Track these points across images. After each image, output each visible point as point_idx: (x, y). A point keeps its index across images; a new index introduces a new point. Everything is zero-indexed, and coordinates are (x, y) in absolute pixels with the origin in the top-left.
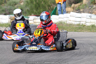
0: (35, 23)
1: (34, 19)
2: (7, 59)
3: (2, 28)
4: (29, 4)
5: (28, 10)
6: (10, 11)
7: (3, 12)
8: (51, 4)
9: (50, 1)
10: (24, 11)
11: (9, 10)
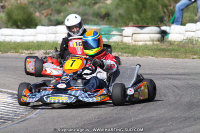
0: (135, 41)
1: (133, 34)
2: (79, 117)
5: (120, 14)
6: (86, 17)
8: (169, 1)
10: (114, 17)
11: (83, 15)
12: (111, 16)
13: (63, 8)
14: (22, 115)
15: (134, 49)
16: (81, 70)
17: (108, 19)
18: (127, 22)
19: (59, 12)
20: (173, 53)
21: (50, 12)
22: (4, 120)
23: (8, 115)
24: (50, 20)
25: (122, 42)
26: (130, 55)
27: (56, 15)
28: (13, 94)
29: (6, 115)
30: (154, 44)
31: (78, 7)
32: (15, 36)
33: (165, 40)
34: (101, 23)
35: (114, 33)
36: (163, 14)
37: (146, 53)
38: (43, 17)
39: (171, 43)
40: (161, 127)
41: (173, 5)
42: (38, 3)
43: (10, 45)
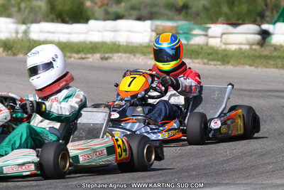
12: (191, 8)
15: (226, 56)
16: (143, 93)
17: (187, 13)
19: (118, 2)
20: (279, 61)
21: (106, 2)
24: (107, 13)
25: (207, 45)
26: (219, 63)
27: (114, 6)
30: (251, 49)
33: (267, 43)
34: (176, 17)
35: (196, 32)
36: (264, 7)
37: (242, 61)
38: (96, 8)
39: (276, 48)
40: (269, 164)
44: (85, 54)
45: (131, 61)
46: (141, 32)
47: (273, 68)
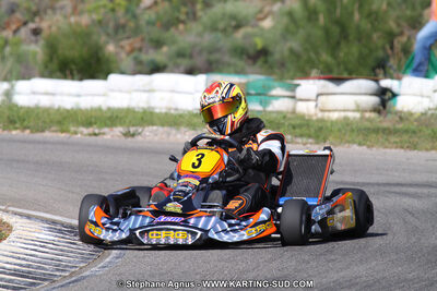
0: (322, 111)
1: (318, 95)
3: (174, 131)
4: (298, 27)
5: (292, 51)
6: (214, 57)
7: (179, 61)
8: (398, 25)
9: (393, 14)
10: (277, 56)
11: (210, 53)
12: (272, 54)
13: (167, 35)
14: (73, 270)
15: (321, 129)
17: (266, 62)
18: (307, 68)
19: (158, 44)
20: (406, 137)
21: (137, 45)
22: (32, 278)
23: (43, 269)
24: (138, 62)
25: (294, 112)
26: (310, 140)
27: (151, 51)
28: (54, 222)
29: (39, 268)
30: (362, 118)
31: (200, 35)
32: (62, 94)
33: (388, 109)
34: (248, 69)
35: (277, 91)
37: (347, 138)
38: (123, 55)
39: (403, 117)
41: (407, 33)
42: (111, 25)
43: (49, 114)
44: (100, 127)
45: (172, 138)
46: (191, 94)
47: (396, 148)
